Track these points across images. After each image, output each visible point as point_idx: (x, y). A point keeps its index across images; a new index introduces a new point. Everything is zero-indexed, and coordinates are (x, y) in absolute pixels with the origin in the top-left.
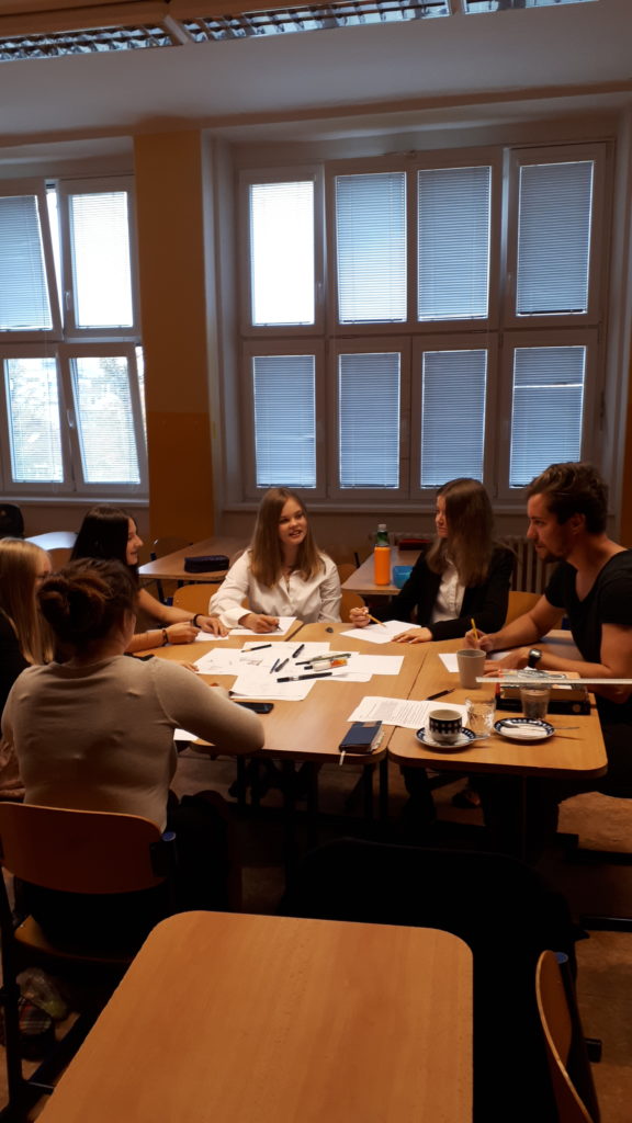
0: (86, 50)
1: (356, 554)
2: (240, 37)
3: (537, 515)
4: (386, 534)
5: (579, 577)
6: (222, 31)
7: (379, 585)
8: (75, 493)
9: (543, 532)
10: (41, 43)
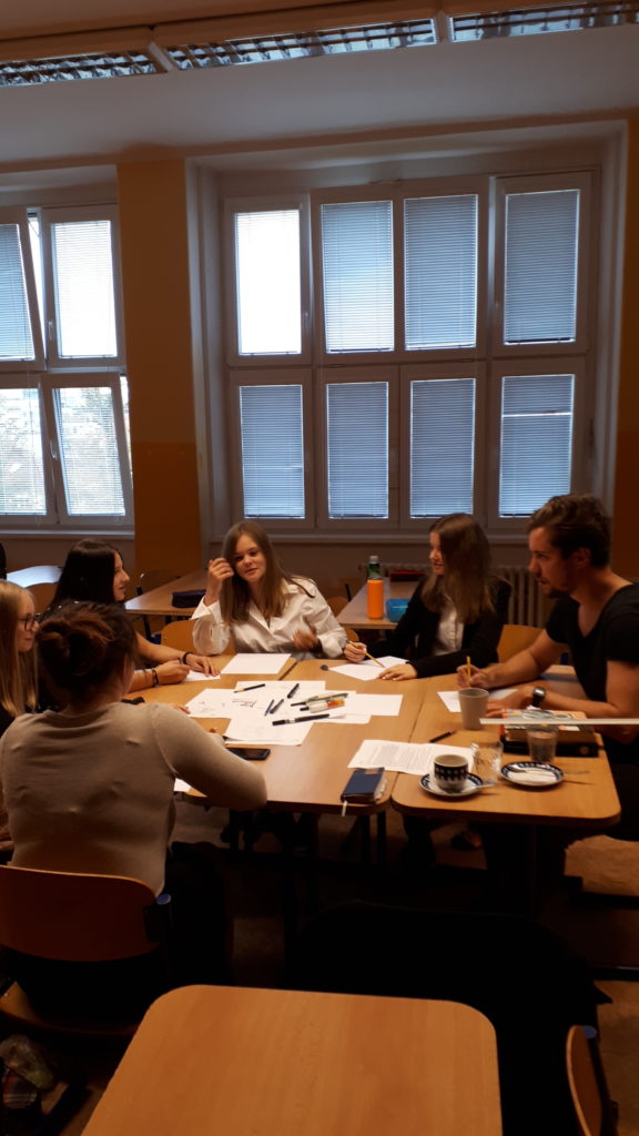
0: (69, 77)
1: (347, 586)
2: (225, 65)
3: (540, 549)
4: (377, 565)
5: (582, 611)
6: (207, 59)
7: (371, 618)
8: (58, 526)
9: (547, 567)
10: (22, 70)
